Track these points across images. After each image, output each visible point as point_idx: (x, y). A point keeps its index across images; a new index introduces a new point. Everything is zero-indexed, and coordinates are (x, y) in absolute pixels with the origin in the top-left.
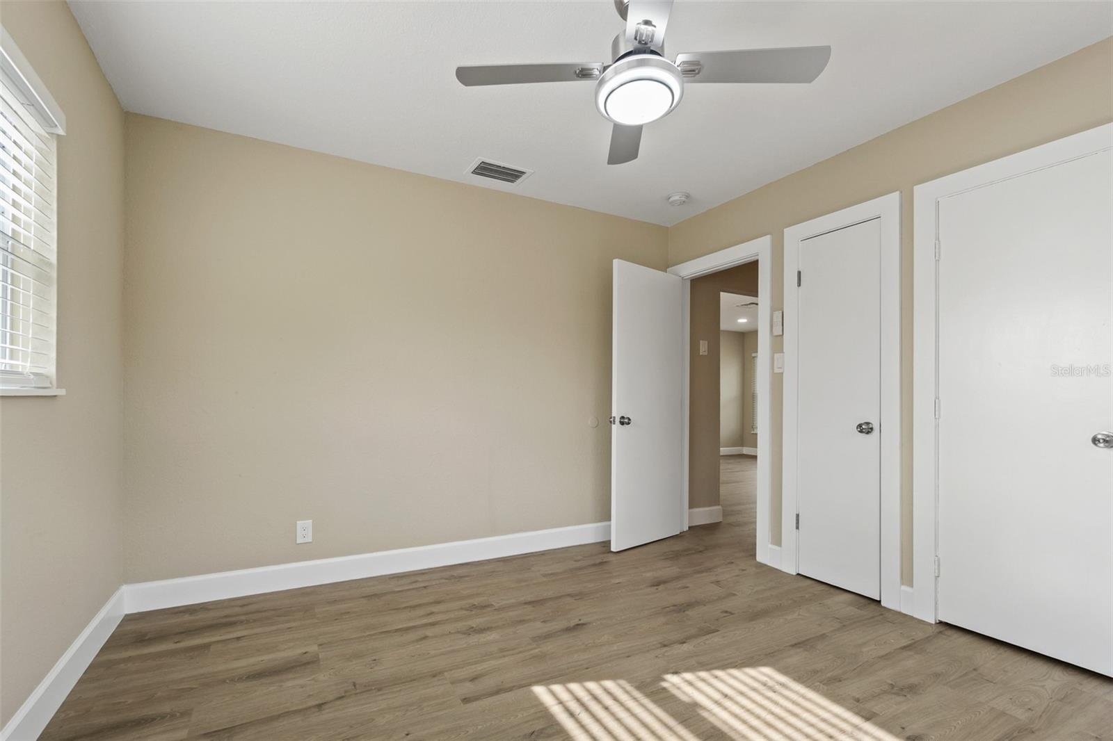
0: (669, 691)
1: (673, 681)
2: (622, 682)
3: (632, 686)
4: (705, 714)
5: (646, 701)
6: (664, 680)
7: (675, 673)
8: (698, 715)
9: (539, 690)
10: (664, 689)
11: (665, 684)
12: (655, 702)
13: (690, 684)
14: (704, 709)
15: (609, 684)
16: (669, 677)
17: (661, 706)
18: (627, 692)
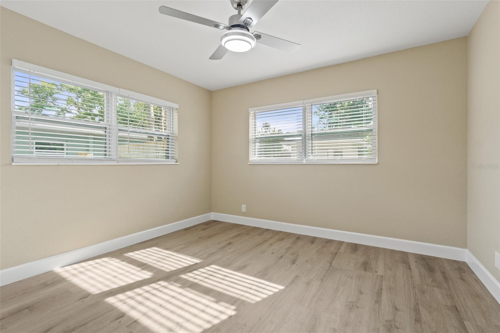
0: (230, 304)
1: (231, 311)
2: (253, 302)
3: (247, 301)
4: (213, 299)
5: (238, 296)
6: (235, 310)
7: (230, 317)
8: (215, 298)
9: (282, 287)
10: (232, 304)
11: (233, 307)
12: (234, 297)
13: (222, 312)
14: (213, 301)
15: (258, 299)
16: (233, 313)
17: (231, 296)
18: (247, 298)
